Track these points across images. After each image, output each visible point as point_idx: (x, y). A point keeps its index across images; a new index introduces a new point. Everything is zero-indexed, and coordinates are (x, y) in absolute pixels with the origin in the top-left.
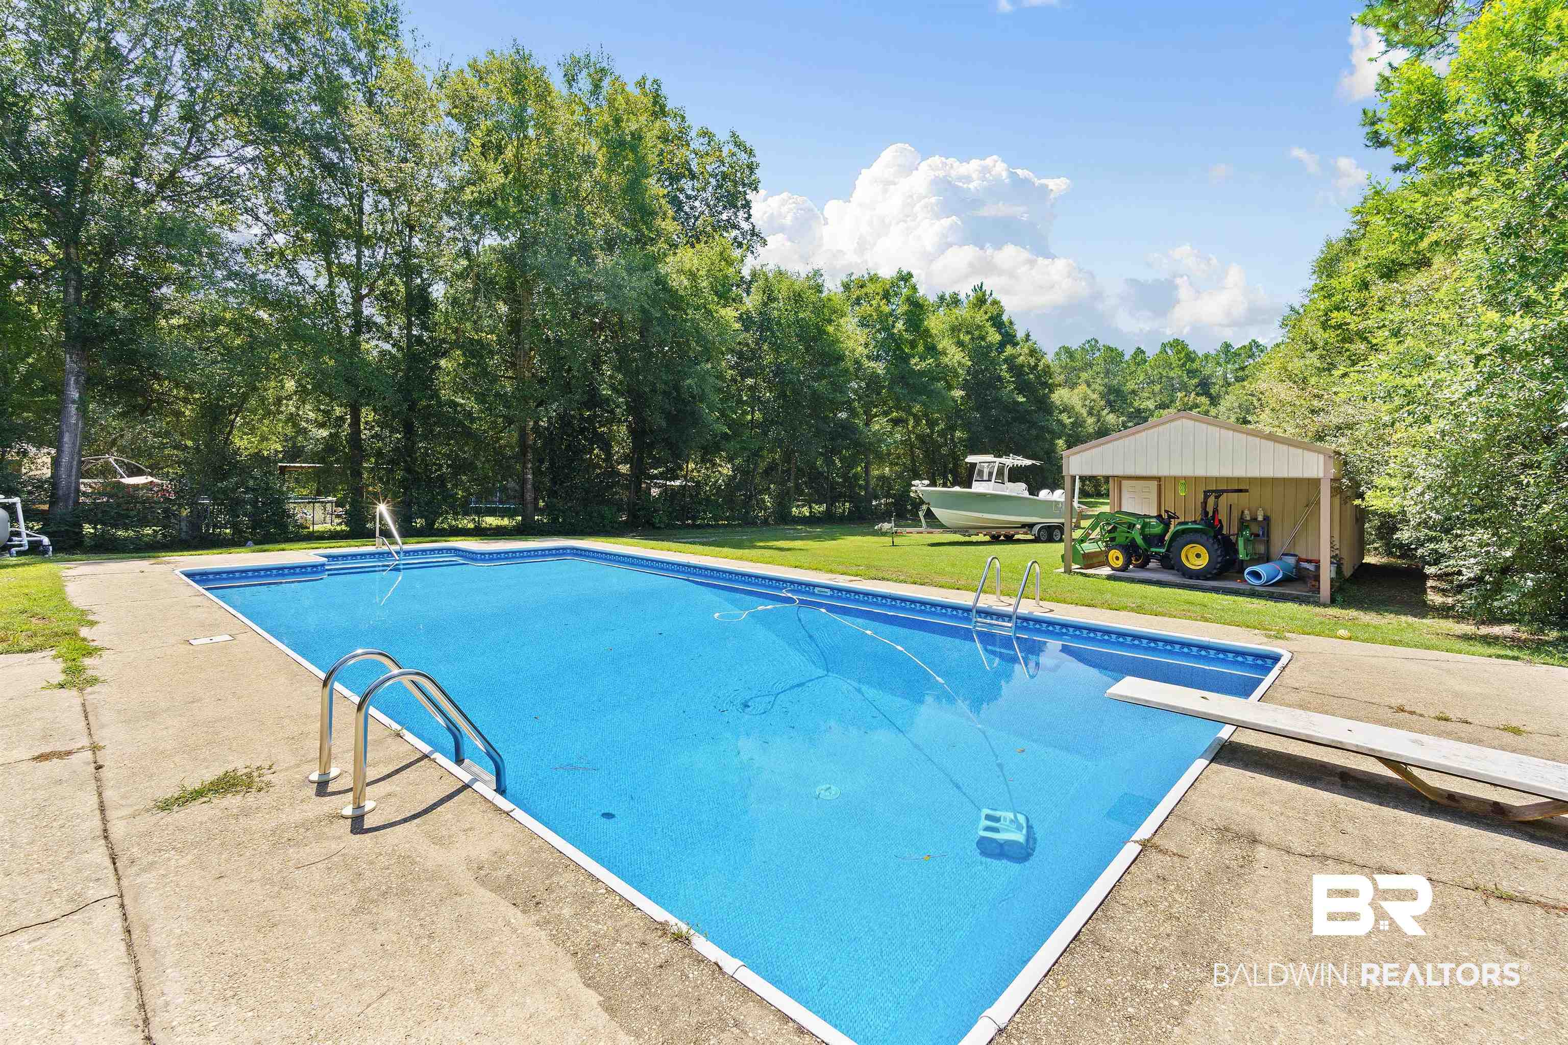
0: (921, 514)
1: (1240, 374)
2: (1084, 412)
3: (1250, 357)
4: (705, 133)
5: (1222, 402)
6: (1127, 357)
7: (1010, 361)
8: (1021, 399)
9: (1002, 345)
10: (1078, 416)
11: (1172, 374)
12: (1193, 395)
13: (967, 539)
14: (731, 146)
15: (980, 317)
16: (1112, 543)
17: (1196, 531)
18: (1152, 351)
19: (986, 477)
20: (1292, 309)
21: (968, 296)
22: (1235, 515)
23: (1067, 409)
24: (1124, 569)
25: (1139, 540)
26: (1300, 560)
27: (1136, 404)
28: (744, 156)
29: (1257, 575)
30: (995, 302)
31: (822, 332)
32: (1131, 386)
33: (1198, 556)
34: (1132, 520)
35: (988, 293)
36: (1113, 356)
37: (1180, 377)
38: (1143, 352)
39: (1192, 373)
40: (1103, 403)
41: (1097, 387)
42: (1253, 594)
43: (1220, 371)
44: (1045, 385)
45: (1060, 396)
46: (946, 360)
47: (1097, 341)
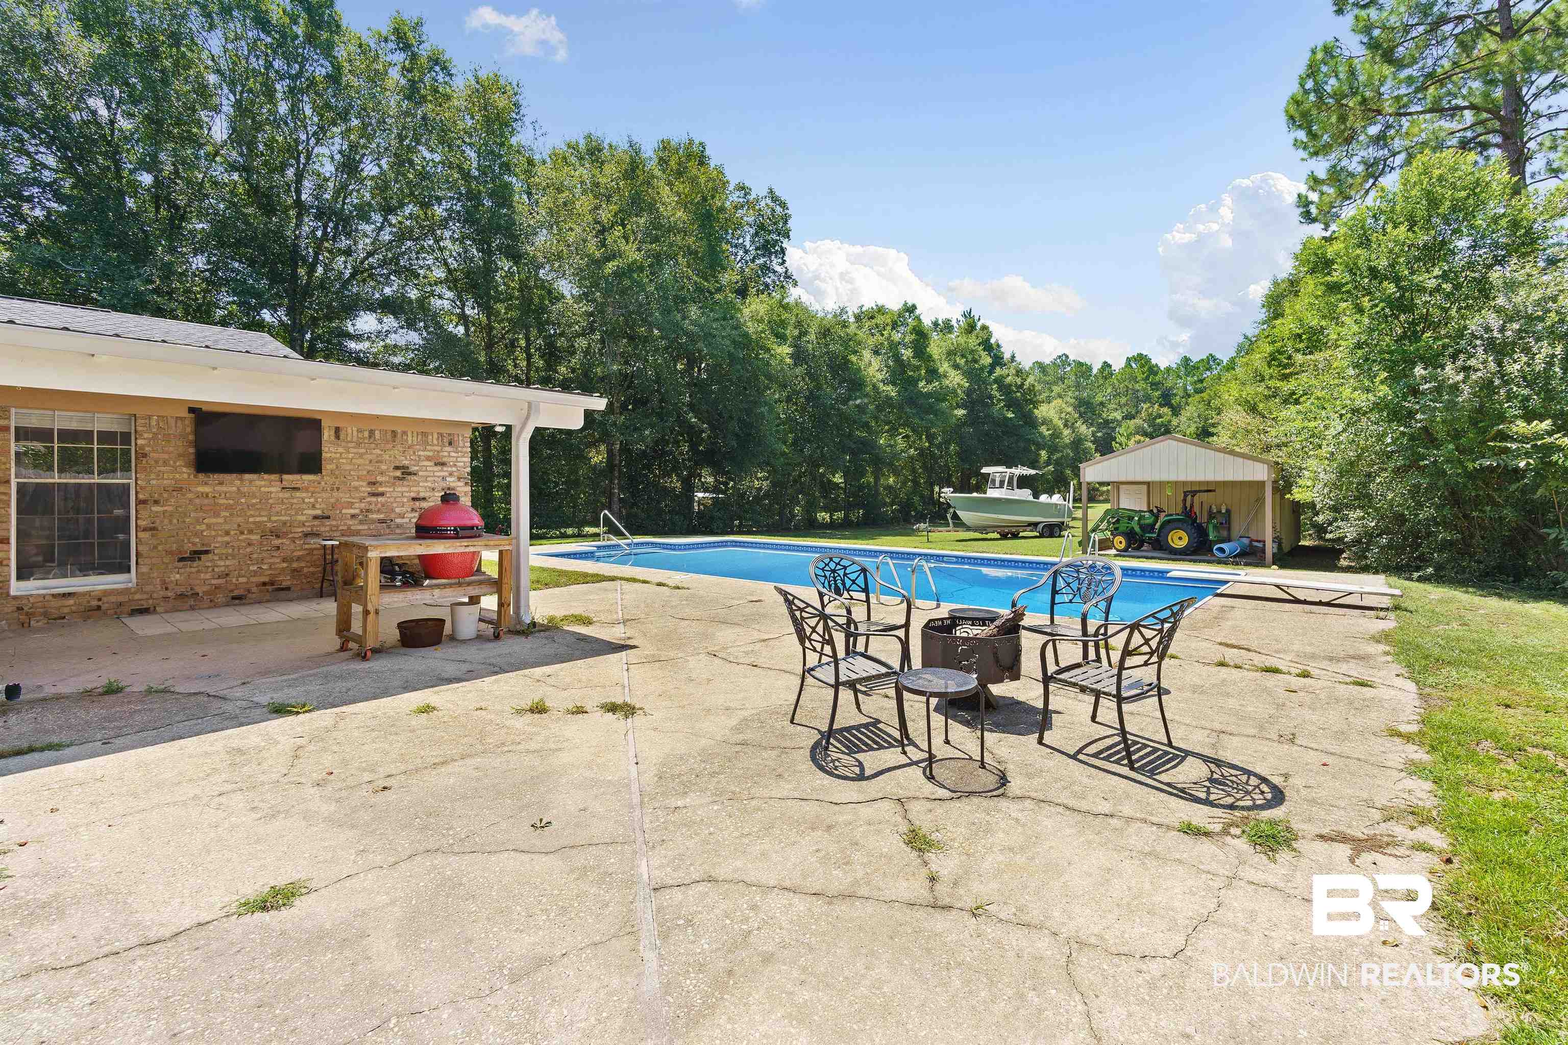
0: (949, 516)
1: (1199, 386)
2: (1060, 424)
3: (1208, 369)
4: (741, 188)
5: (1183, 412)
6: (1095, 371)
7: (999, 381)
8: (1010, 415)
9: (993, 367)
10: (1055, 428)
11: (1137, 387)
12: (1156, 406)
13: (984, 536)
14: (769, 201)
15: (973, 341)
16: (1115, 532)
17: (1179, 520)
18: (1118, 365)
19: (997, 485)
20: (1246, 337)
21: (958, 321)
22: (1206, 508)
23: (1046, 422)
24: (1125, 550)
25: (1137, 529)
26: (1252, 541)
27: (1104, 415)
28: (778, 209)
29: (1222, 550)
30: (984, 328)
31: (847, 362)
32: (1099, 398)
33: (1180, 538)
34: (1132, 514)
35: (976, 318)
36: (1083, 369)
37: (1144, 389)
38: (1110, 366)
39: (1155, 385)
40: (1077, 415)
41: (1069, 399)
42: (1220, 562)
43: (1180, 383)
44: (1031, 402)
45: (1044, 411)
46: (946, 382)
47: (1067, 357)
